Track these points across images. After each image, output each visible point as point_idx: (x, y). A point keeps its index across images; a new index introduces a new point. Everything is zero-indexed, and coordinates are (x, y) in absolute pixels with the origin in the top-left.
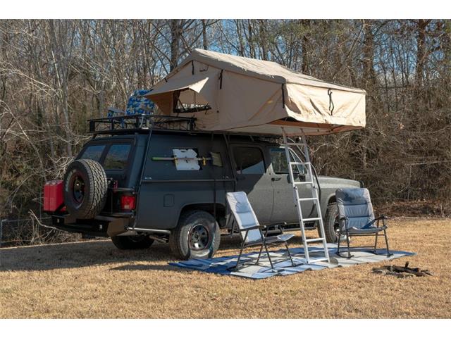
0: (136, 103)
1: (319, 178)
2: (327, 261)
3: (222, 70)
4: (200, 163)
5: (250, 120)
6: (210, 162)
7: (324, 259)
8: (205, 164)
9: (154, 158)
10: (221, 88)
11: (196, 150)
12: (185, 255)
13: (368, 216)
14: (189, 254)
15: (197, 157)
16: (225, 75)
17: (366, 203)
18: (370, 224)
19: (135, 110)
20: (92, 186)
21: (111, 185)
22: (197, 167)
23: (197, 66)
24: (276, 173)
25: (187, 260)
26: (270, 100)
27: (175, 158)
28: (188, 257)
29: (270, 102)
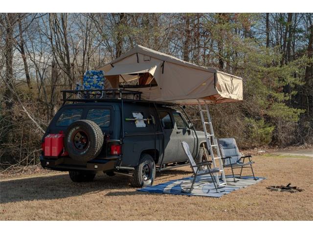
0: (89, 79)
1: (196, 131)
2: (225, 184)
3: (164, 61)
4: (145, 122)
5: (188, 95)
6: (151, 122)
7: (224, 183)
8: (149, 123)
9: (127, 119)
10: (163, 73)
11: (142, 114)
12: (141, 184)
13: (237, 156)
14: (143, 183)
15: (144, 118)
16: (165, 64)
17: (235, 148)
18: (239, 161)
19: (90, 85)
20: (96, 138)
21: (105, 137)
22: (144, 125)
23: (141, 57)
24: (178, 129)
25: (141, 187)
26: (204, 83)
27: (136, 119)
28: (142, 185)
29: (205, 84)
